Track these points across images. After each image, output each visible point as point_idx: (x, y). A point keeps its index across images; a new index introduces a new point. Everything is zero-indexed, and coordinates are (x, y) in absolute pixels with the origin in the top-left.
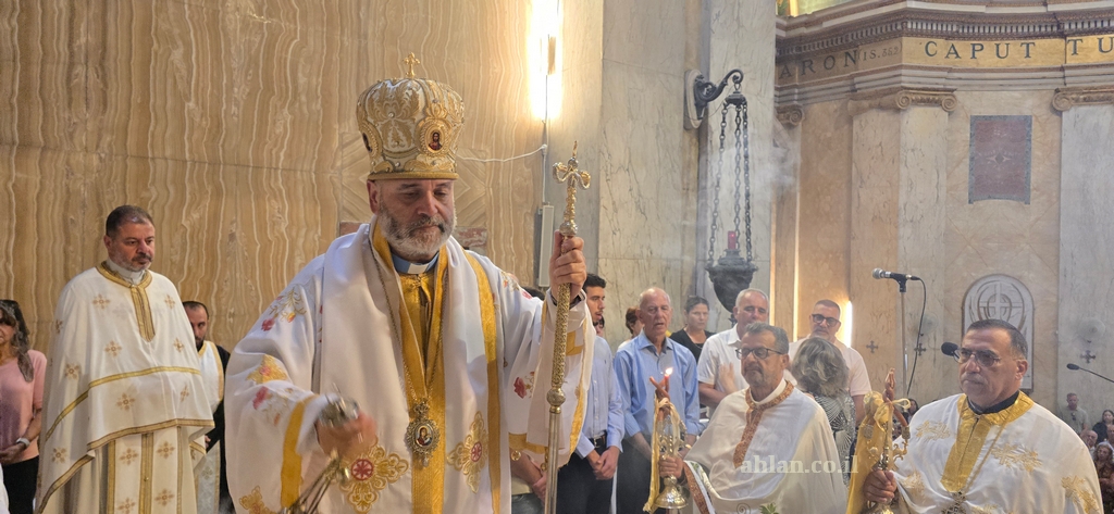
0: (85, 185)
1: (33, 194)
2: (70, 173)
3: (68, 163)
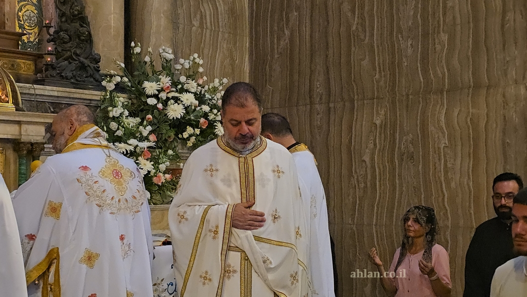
0: (515, 111)
1: (482, 124)
2: (506, 103)
3: (504, 96)
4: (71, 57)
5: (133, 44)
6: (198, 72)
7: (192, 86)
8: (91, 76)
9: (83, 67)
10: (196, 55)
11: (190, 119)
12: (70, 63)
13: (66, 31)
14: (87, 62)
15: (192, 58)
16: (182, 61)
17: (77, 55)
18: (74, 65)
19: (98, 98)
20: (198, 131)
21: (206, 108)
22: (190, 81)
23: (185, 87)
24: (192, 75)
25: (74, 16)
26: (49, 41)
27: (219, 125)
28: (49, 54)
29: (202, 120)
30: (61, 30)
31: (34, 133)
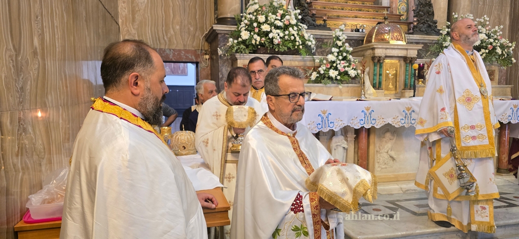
4: (425, 23)
5: (454, 14)
6: (486, 24)
7: (484, 30)
8: (433, 30)
9: (430, 26)
10: (485, 16)
11: (483, 46)
12: (424, 25)
13: (423, 11)
14: (431, 24)
15: (483, 17)
16: (478, 19)
17: (427, 21)
18: (426, 26)
19: (436, 39)
20: (487, 51)
21: (492, 40)
22: (482, 28)
23: (480, 31)
24: (484, 25)
25: (427, 4)
26: (414, 17)
27: (498, 48)
28: (415, 21)
29: (489, 46)
30: (420, 11)
31: (413, 53)
